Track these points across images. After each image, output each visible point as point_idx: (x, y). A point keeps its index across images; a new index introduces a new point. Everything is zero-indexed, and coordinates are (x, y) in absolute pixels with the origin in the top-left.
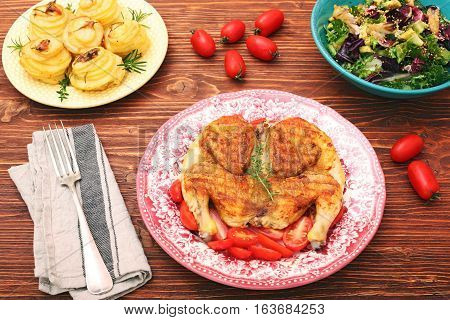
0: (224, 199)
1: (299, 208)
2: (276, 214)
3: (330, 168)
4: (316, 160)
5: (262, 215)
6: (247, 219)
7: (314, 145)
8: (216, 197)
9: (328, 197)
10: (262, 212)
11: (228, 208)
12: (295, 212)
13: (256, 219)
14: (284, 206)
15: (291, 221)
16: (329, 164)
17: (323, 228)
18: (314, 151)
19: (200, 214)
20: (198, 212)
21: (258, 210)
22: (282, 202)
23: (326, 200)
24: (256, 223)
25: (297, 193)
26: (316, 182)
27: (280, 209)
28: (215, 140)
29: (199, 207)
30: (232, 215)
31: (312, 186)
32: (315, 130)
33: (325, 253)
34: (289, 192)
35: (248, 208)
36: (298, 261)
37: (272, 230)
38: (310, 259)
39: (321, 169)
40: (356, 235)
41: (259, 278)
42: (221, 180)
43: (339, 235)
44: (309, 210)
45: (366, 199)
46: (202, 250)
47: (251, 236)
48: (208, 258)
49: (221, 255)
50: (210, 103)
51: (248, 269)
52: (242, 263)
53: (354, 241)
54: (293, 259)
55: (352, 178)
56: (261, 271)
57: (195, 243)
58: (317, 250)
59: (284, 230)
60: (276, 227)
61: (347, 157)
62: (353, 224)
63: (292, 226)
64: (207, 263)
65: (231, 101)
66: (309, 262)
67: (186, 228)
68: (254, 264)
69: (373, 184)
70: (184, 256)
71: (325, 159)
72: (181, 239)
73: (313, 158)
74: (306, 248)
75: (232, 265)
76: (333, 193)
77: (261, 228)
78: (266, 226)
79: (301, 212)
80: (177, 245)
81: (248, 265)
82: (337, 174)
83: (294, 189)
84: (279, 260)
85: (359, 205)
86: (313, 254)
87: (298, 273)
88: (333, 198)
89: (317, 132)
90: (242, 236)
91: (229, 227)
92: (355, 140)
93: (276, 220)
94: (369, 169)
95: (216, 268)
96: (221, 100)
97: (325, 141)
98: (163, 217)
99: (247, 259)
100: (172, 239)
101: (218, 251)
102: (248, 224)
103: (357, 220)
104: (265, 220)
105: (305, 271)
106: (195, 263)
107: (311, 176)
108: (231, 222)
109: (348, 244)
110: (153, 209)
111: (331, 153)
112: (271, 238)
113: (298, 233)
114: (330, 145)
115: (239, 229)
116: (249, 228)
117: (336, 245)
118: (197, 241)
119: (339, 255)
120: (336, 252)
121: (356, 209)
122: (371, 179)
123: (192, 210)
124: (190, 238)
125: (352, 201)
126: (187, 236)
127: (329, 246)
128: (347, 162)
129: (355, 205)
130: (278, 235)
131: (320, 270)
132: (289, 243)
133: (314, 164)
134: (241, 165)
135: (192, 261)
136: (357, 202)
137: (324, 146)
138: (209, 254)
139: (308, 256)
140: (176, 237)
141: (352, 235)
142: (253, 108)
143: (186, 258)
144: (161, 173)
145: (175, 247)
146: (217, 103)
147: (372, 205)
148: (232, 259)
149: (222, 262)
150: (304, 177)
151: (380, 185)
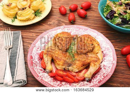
0: (57, 59)
1: (84, 65)
2: (75, 66)
3: (97, 53)
4: (93, 50)
5: (69, 66)
6: (64, 67)
7: (93, 44)
8: (54, 58)
9: (94, 62)
10: (70, 65)
11: (58, 62)
12: (82, 66)
13: (67, 67)
14: (78, 64)
15: (80, 69)
16: (97, 52)
17: (91, 73)
18: (92, 46)
19: (47, 63)
20: (47, 62)
21: (68, 64)
22: (77, 62)
23: (94, 63)
24: (67, 69)
25: (84, 60)
26: (91, 57)
27: (76, 65)
28: (58, 39)
29: (48, 61)
30: (59, 65)
31: (89, 58)
33: (90, 82)
34: (81, 59)
35: (65, 63)
36: (80, 84)
37: (72, 72)
39: (94, 53)
40: (103, 78)
42: (57, 52)
43: (97, 77)
44: (87, 66)
45: (109, 65)
46: (46, 76)
47: (65, 73)
48: (47, 79)
49: (52, 78)
50: (60, 28)
51: (60, 85)
52: (59, 82)
53: (102, 80)
54: (78, 83)
55: (105, 58)
57: (44, 73)
58: (87, 81)
59: (77, 72)
60: (74, 71)
61: (105, 50)
62: (103, 73)
63: (80, 71)
64: (46, 80)
66: (84, 85)
67: (42, 68)
68: (63, 83)
69: (112, 60)
70: (38, 77)
71: (96, 50)
73: (92, 49)
74: (84, 80)
75: (55, 82)
76: (97, 61)
77: (69, 71)
78: (70, 70)
79: (84, 67)
80: (37, 73)
81: (61, 83)
82: (100, 55)
83: (83, 58)
84: (73, 83)
85: (106, 67)
88: (96, 63)
89: (95, 40)
90: (61, 73)
91: (57, 69)
92: (108, 45)
93: (74, 69)
94: (112, 55)
95: (49, 82)
96: (64, 27)
97: (97, 43)
98: (35, 63)
99: (61, 81)
100: (36, 70)
101: (51, 77)
102: (64, 69)
103: (105, 72)
104: (70, 68)
106: (42, 80)
107: (90, 55)
108: (58, 67)
109: (99, 80)
110: (32, 60)
111: (98, 48)
112: (72, 75)
113: (81, 74)
114: (98, 45)
115: (60, 70)
116: (64, 70)
117: (95, 80)
118: (45, 72)
119: (95, 84)
120: (94, 83)
122: (112, 59)
123: (45, 61)
124: (43, 71)
125: (104, 66)
126: (42, 70)
127: (92, 80)
128: (104, 52)
129: (105, 67)
130: (75, 74)
132: (78, 78)
133: (92, 51)
134: (66, 48)
135: (41, 79)
137: (96, 45)
138: (48, 77)
139: (84, 83)
140: (38, 70)
141: (102, 77)
142: (75, 31)
143: (39, 77)
144: (38, 48)
145: (36, 73)
146: (63, 28)
147: (111, 68)
148: (56, 80)
149: (52, 81)
150: (87, 55)
151: (115, 61)
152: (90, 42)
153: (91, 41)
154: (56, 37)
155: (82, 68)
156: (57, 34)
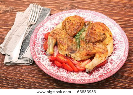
0: (61, 43)
1: (88, 55)
2: (78, 54)
3: (107, 45)
4: (103, 40)
5: (72, 53)
6: (66, 53)
7: (104, 34)
8: (58, 41)
9: (100, 54)
10: (73, 51)
11: (61, 46)
12: (85, 56)
13: (70, 54)
15: (83, 59)
16: (108, 43)
17: (93, 65)
18: (103, 36)
19: (50, 46)
22: (82, 50)
24: (69, 55)
26: (99, 48)
27: (80, 53)
28: (68, 22)
30: (61, 49)
31: (96, 48)
32: (107, 29)
33: (90, 75)
35: (68, 48)
37: (74, 60)
38: (83, 75)
39: (104, 44)
40: (106, 73)
41: (59, 75)
42: (63, 36)
43: (99, 70)
44: (91, 57)
45: (117, 61)
46: (45, 58)
47: (66, 60)
48: (45, 62)
49: (51, 63)
50: (75, 11)
51: (57, 70)
52: (57, 68)
53: (104, 74)
54: (77, 73)
55: (116, 52)
56: (62, 73)
57: (44, 55)
58: (87, 73)
59: (79, 61)
60: (76, 59)
61: (117, 44)
62: (107, 68)
63: (83, 61)
65: (83, 13)
66: (82, 76)
67: (44, 49)
68: (61, 70)
69: (122, 56)
71: (106, 41)
72: (39, 52)
74: (84, 71)
75: (53, 67)
76: (103, 53)
78: (72, 58)
79: (88, 57)
81: (58, 69)
82: (110, 48)
84: (72, 72)
85: (113, 62)
86: (85, 74)
87: (75, 79)
88: (102, 55)
89: (108, 30)
90: (62, 58)
91: (59, 54)
92: (123, 38)
93: (77, 57)
94: (123, 51)
95: (46, 66)
96: (80, 11)
97: (109, 34)
98: (38, 43)
99: (59, 67)
100: (36, 51)
101: (51, 60)
102: (66, 55)
103: (110, 67)
104: (73, 55)
105: (78, 79)
106: (39, 61)
107: (98, 45)
109: (101, 75)
110: (36, 39)
111: (110, 39)
112: (73, 63)
113: (83, 64)
114: (111, 36)
115: (62, 56)
117: (96, 73)
119: (95, 77)
120: (95, 76)
121: (111, 63)
122: (122, 54)
123: (48, 43)
124: (43, 53)
127: (93, 73)
128: (116, 46)
129: (112, 62)
130: (76, 62)
131: (84, 80)
132: (78, 67)
134: (74, 33)
136: (113, 61)
137: (108, 36)
138: (47, 60)
139: (83, 74)
140: (38, 51)
141: (104, 72)
142: (90, 17)
143: (37, 58)
144: (46, 29)
145: (35, 54)
146: (78, 12)
147: (118, 63)
148: (54, 65)
149: (50, 65)
150: (95, 44)
151: (125, 57)
152: (101, 32)
153: (104, 30)
154: (67, 20)
155: (85, 58)
156: (69, 17)
